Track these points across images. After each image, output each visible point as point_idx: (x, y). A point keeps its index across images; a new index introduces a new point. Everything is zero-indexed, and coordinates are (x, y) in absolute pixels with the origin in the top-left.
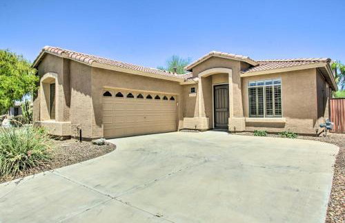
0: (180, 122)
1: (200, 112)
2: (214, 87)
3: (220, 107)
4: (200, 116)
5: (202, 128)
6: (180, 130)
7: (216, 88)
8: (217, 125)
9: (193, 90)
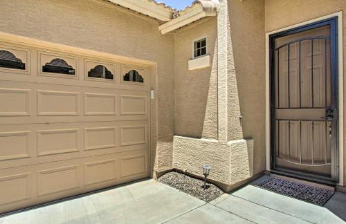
0: (160, 147)
1: (224, 119)
2: (273, 38)
3: (295, 102)
4: (224, 133)
5: (230, 181)
6: (160, 175)
7: (279, 42)
8: (280, 161)
9: (201, 49)
